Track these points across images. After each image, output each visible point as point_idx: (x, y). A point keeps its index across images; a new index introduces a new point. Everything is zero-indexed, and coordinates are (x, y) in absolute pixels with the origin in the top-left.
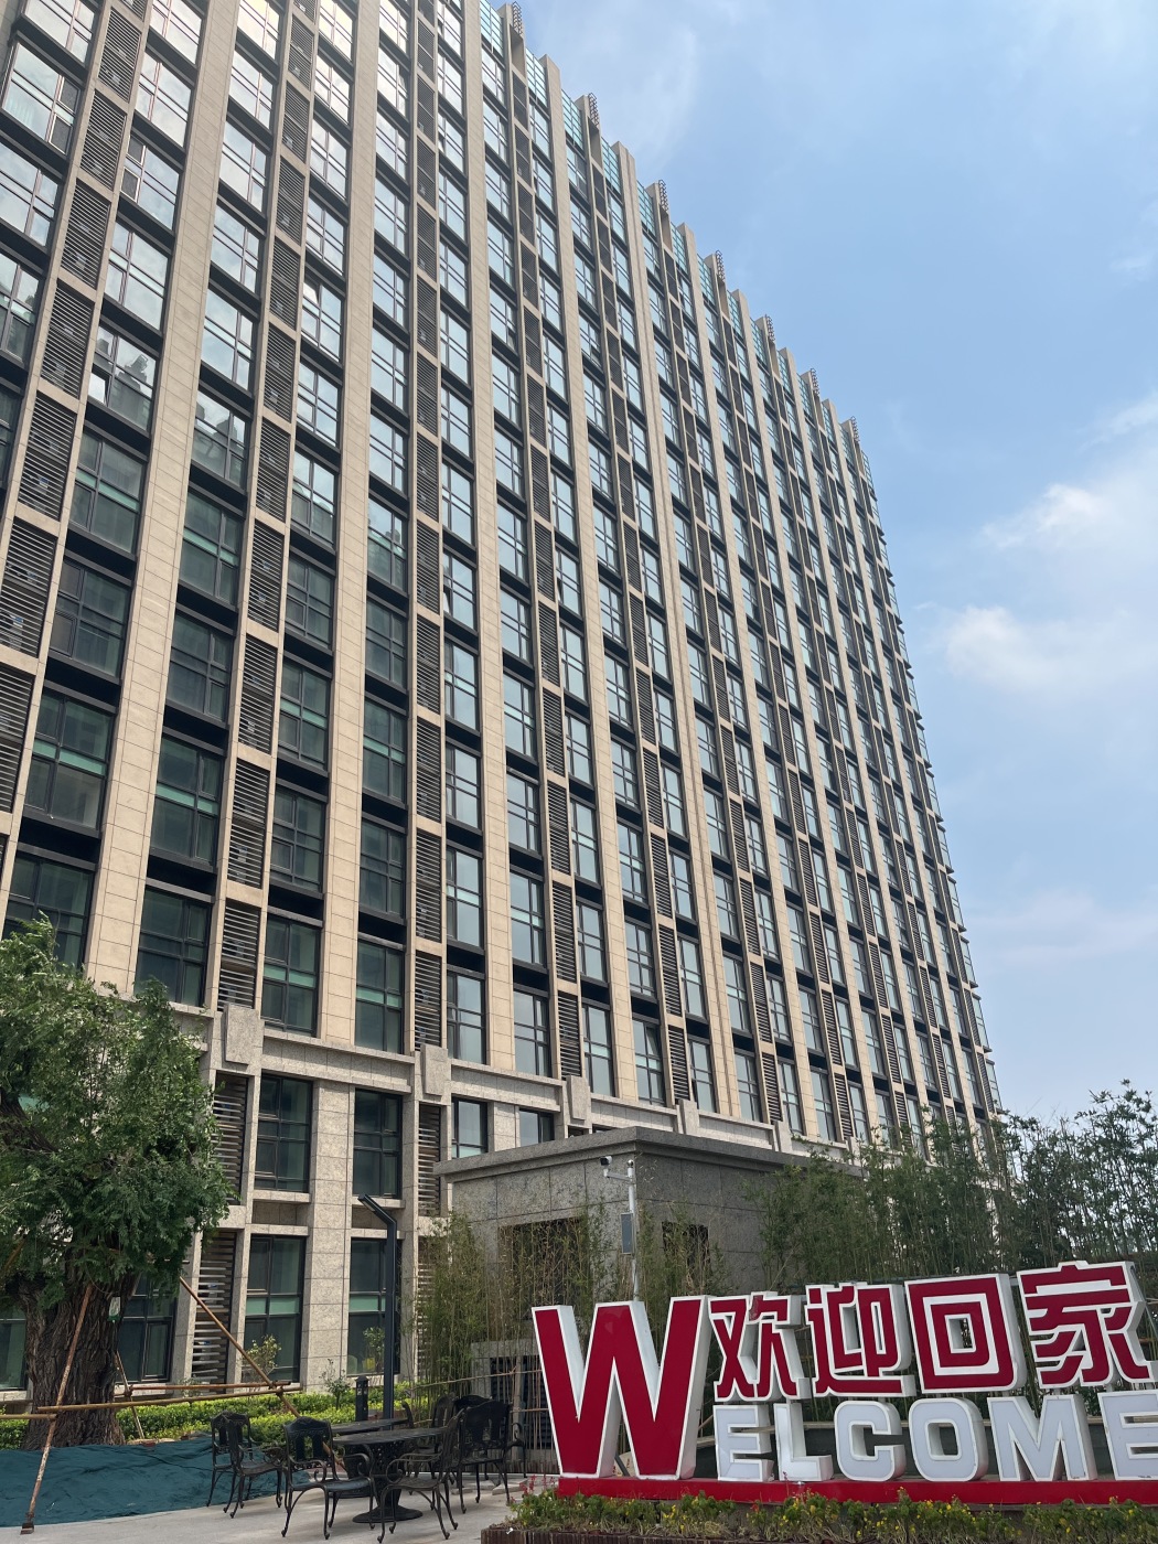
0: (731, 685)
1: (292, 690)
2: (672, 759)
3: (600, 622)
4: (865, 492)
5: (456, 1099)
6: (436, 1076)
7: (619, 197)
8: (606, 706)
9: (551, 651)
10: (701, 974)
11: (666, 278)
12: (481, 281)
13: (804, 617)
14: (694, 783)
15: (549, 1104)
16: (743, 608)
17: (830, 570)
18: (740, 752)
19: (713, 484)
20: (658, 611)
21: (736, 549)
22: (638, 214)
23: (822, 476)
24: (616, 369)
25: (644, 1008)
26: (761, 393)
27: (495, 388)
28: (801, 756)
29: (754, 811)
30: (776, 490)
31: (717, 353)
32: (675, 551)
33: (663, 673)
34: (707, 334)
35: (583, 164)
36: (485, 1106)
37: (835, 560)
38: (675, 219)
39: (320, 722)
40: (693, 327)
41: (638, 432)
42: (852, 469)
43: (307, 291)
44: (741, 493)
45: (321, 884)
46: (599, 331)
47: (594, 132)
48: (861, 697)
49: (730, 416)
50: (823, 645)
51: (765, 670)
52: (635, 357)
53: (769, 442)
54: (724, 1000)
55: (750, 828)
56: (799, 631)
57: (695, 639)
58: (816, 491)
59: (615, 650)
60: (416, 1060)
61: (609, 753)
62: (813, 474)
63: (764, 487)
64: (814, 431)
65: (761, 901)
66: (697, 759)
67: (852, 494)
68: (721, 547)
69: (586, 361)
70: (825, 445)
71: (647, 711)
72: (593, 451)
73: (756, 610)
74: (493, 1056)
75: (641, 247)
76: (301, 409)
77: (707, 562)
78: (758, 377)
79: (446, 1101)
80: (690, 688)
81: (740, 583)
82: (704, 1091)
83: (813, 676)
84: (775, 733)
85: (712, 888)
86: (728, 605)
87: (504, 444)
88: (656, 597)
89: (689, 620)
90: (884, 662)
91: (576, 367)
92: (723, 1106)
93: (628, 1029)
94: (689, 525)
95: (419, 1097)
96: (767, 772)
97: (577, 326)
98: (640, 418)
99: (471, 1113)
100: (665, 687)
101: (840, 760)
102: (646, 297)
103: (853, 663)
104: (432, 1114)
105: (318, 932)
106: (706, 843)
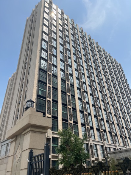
0: (113, 94)
2: (108, 103)
3: (99, 89)
4: (123, 71)
6: (91, 142)
7: (94, 44)
8: (101, 98)
9: (94, 93)
10: (115, 128)
11: (99, 51)
12: (83, 55)
13: (119, 86)
14: (111, 106)
15: (102, 144)
17: (120, 80)
18: (115, 102)
19: (107, 72)
20: (104, 87)
21: (110, 79)
22: (96, 46)
23: (118, 70)
24: (96, 62)
25: (110, 133)
26: (110, 62)
27: (85, 66)
28: (121, 102)
29: (117, 108)
31: (105, 58)
32: (105, 80)
33: (105, 93)
34: (104, 56)
35: (90, 42)
36: (96, 145)
37: (121, 79)
39: (74, 103)
40: (102, 56)
41: (99, 68)
42: (121, 68)
43: (68, 59)
44: (110, 73)
45: (77, 120)
46: (94, 58)
47: (90, 38)
48: (126, 94)
49: (107, 65)
50: (121, 88)
51: (116, 92)
53: (112, 67)
54: (118, 131)
55: (117, 110)
56: (118, 87)
57: (108, 89)
58: (117, 71)
59: (101, 92)
60: (89, 139)
61: (102, 103)
62: (117, 70)
63: (112, 72)
64: (116, 65)
65: (120, 119)
66: (111, 103)
67: (121, 71)
68: (109, 79)
69: (93, 62)
70: (117, 66)
71: (105, 98)
72: (95, 71)
73: (114, 85)
74: (96, 139)
75: (96, 49)
77: (108, 81)
78: (110, 60)
79: (92, 144)
80: (109, 95)
81: (112, 83)
82: (118, 142)
83: (121, 92)
84: (118, 99)
85: (115, 118)
86: (111, 85)
87: (87, 71)
88: (103, 85)
89: (107, 87)
90: (128, 90)
92: (120, 144)
93: (109, 135)
94: (105, 77)
96: (118, 104)
97: (92, 58)
98: (99, 66)
100: (106, 95)
101: (125, 101)
102: (98, 54)
103: (125, 90)
105: (78, 125)
106: (113, 113)
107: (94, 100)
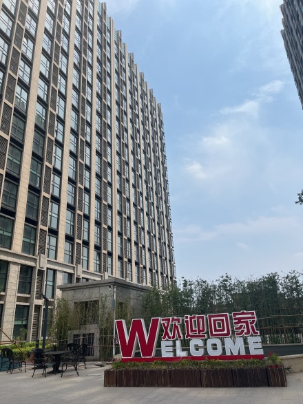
0: (126, 167)
1: (11, 152)
2: (110, 184)
3: (95, 146)
4: (161, 123)
5: (48, 269)
6: (43, 263)
7: (110, 32)
8: (95, 168)
9: (82, 152)
10: (112, 240)
11: (120, 57)
12: (72, 47)
13: (144, 152)
14: (115, 191)
15: (71, 271)
16: (131, 148)
17: (151, 141)
18: (127, 185)
19: (126, 114)
20: (110, 145)
21: (130, 132)
22: (114, 38)
23: (152, 116)
24: (105, 78)
25: (97, 248)
26: (140, 92)
27: (73, 78)
28: (140, 187)
29: (128, 200)
30: (141, 119)
31: (130, 80)
32: (115, 130)
33: (110, 161)
34: (128, 74)
35: (101, 21)
36: (55, 271)
37: (153, 139)
38: (123, 41)
39: (18, 163)
40: (125, 71)
41: (109, 97)
42: (159, 116)
43: (24, 40)
44: (132, 117)
45: (15, 208)
46: (101, 67)
47: (105, 13)
48: (155, 175)
49: (132, 97)
50: (148, 160)
51: (134, 164)
52: (110, 76)
53: (140, 106)
54: (117, 247)
55: (127, 204)
56: (143, 156)
57: (118, 154)
58: (150, 120)
59: (98, 154)
60: (38, 258)
61: (95, 181)
62: (150, 116)
63: (138, 117)
64: (151, 105)
65: (128, 223)
66: (116, 185)
67: (158, 123)
68: (127, 131)
69: (97, 75)
70: (153, 109)
71: (105, 171)
72: (97, 100)
73: (134, 148)
74: (58, 258)
75: (114, 46)
76: (20, 73)
77: (123, 134)
78: (139, 88)
79: (45, 269)
80: (116, 167)
81: (130, 141)
82: (110, 270)
83: (145, 168)
84: (135, 181)
85: (117, 218)
86: (127, 146)
87: (74, 93)
88: (110, 141)
89: (117, 149)
90: (161, 166)
91: (95, 76)
92: (114, 273)
93: (93, 253)
94: (119, 123)
95: (38, 268)
96: (132, 191)
97: (96, 65)
98: (110, 93)
99: (51, 273)
100: (110, 165)
101: (149, 189)
102: (114, 60)
103: (155, 166)
104: (41, 272)
105: (13, 221)
106: (116, 207)
107: (76, 169)
